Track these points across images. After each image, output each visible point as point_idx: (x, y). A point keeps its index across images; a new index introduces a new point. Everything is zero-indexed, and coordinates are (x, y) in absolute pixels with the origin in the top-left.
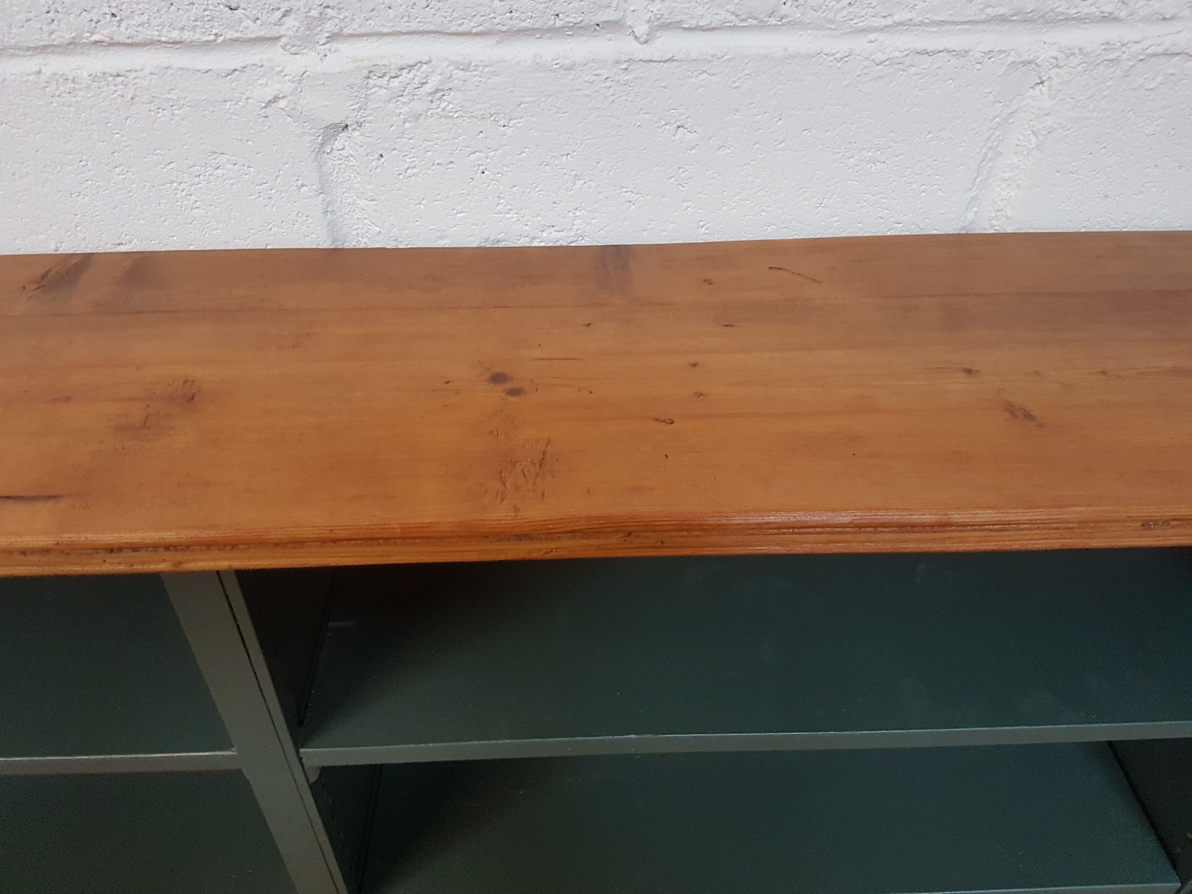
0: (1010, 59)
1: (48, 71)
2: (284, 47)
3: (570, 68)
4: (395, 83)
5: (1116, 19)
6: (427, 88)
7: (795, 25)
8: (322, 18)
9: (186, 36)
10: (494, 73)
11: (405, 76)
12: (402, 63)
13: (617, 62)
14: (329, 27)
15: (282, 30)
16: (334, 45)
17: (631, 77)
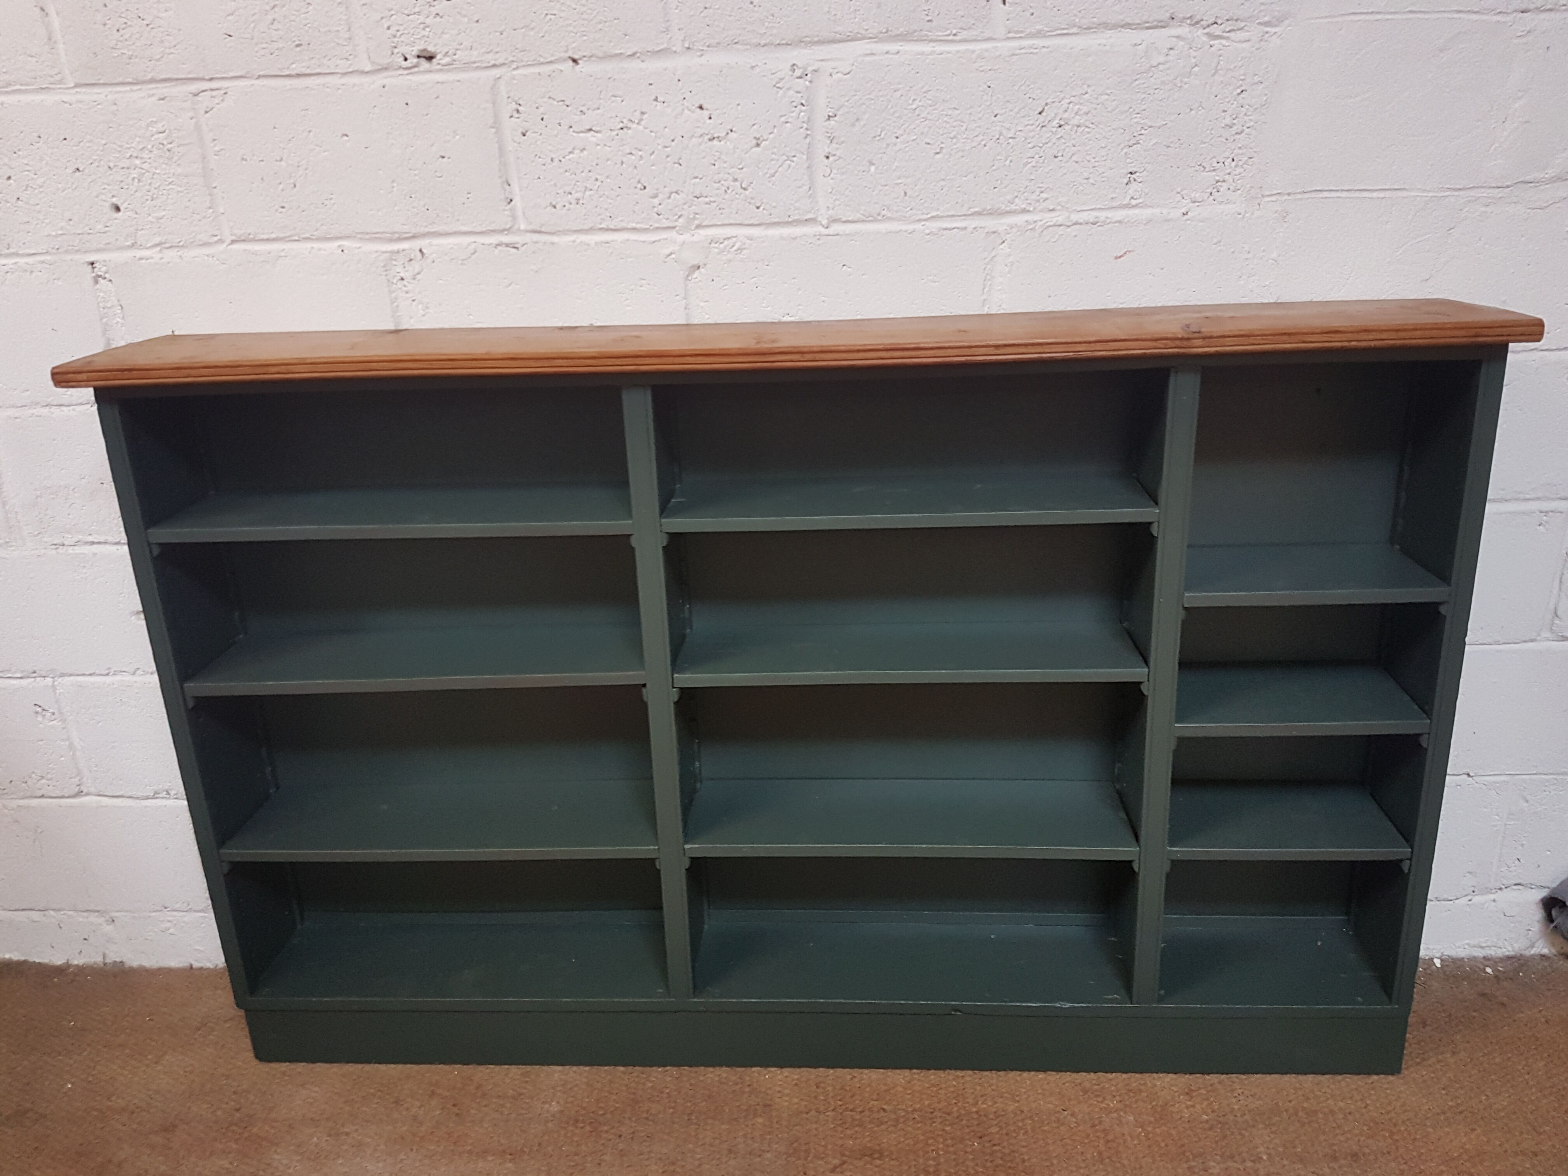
0: (986, 231)
1: (578, 241)
2: (677, 232)
3: (795, 238)
4: (722, 246)
5: (1028, 211)
6: (735, 248)
7: (890, 219)
8: (694, 219)
9: (638, 226)
10: (763, 242)
11: (726, 242)
12: (725, 237)
13: (815, 236)
14: (696, 222)
15: (677, 224)
16: (697, 231)
17: (821, 242)
